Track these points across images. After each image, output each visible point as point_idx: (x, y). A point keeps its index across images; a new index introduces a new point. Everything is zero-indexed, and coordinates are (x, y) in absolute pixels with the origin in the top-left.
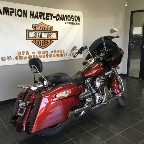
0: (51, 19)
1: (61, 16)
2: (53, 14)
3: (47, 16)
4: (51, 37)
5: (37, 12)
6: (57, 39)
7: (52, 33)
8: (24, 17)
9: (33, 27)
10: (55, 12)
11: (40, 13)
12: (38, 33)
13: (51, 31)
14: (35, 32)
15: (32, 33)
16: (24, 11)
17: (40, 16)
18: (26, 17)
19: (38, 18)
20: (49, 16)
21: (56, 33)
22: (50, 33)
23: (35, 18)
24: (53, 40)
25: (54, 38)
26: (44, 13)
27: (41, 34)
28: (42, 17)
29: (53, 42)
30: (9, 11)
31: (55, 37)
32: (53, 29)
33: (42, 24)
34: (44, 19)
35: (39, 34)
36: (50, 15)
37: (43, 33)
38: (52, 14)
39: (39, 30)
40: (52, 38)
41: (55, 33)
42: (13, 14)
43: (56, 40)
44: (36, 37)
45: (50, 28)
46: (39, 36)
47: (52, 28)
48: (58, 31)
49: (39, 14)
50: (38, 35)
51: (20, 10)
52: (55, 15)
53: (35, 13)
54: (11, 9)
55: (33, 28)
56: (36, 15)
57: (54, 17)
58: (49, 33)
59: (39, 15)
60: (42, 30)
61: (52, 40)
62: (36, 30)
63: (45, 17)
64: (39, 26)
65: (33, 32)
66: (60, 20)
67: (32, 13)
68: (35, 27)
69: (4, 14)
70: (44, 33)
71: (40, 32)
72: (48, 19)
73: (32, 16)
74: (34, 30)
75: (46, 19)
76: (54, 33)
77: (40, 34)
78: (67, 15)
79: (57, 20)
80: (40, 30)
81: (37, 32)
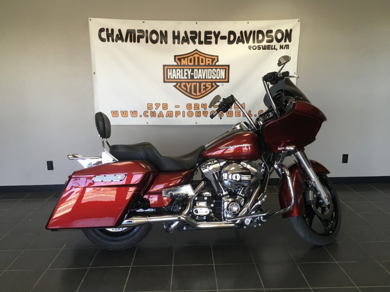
0: (216, 43)
1: (238, 35)
2: (219, 32)
3: (206, 38)
4: (214, 78)
5: (186, 33)
6: (227, 80)
7: (216, 69)
8: (161, 43)
9: (177, 60)
10: (224, 27)
11: (192, 32)
12: (185, 70)
13: (212, 66)
14: (180, 69)
15: (174, 70)
16: (161, 32)
17: (193, 39)
18: (166, 43)
19: (189, 43)
20: (211, 38)
21: (226, 69)
22: (212, 69)
23: (182, 44)
24: (218, 84)
25: (220, 79)
26: (200, 32)
27: (193, 72)
28: (197, 40)
29: (218, 86)
30: (137, 34)
31: (224, 78)
32: (218, 61)
33: (196, 53)
34: (200, 43)
35: (187, 72)
36: (213, 35)
37: (195, 70)
38: (217, 33)
39: (188, 65)
40: (216, 79)
41: (223, 69)
42: (143, 40)
43: (224, 83)
44: (182, 78)
45: (211, 60)
46: (187, 76)
47: (216, 60)
48: (228, 66)
49: (189, 35)
50: (185, 74)
51: (154, 32)
52: (225, 33)
53: (182, 35)
54: (139, 31)
55: (175, 61)
56: (183, 37)
57: (223, 38)
58: (208, 69)
59: (191, 37)
60: (194, 65)
61: (215, 82)
62: (181, 65)
63: (203, 39)
64: (187, 57)
65: (176, 69)
66: (237, 43)
67: (176, 34)
68: (180, 60)
69: (126, 41)
70: (198, 69)
71: (189, 69)
72: (210, 43)
73: (176, 40)
74: (178, 65)
75: (205, 44)
76: (220, 69)
77: (189, 73)
78: (254, 31)
79: (230, 42)
80: (189, 64)
81: (183, 69)
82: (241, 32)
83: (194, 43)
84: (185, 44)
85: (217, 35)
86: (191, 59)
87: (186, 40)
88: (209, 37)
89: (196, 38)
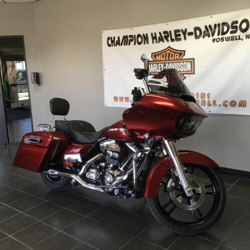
0: (185, 38)
1: (203, 29)
2: (186, 30)
3: (176, 36)
4: (182, 70)
5: (160, 33)
6: (192, 72)
7: (183, 62)
8: (144, 44)
9: (153, 57)
10: (189, 24)
11: (165, 32)
12: (159, 65)
13: (179, 60)
14: (156, 64)
15: (152, 65)
16: (143, 35)
18: (148, 43)
19: (163, 42)
20: (180, 35)
21: (191, 62)
22: (180, 62)
23: (159, 42)
24: (185, 75)
25: (187, 71)
26: (170, 31)
27: (165, 66)
28: (169, 39)
29: (185, 78)
30: (129, 39)
31: (190, 70)
32: (184, 55)
33: (169, 50)
34: (172, 40)
35: (160, 66)
36: (181, 33)
37: (167, 64)
38: (184, 30)
39: (161, 61)
40: (183, 71)
41: (189, 62)
42: (132, 43)
43: (191, 75)
44: (158, 71)
45: (178, 55)
46: (161, 69)
47: (183, 55)
48: (193, 59)
49: (163, 35)
50: (160, 68)
51: (139, 36)
52: (191, 29)
54: (131, 36)
55: (152, 57)
56: (159, 37)
57: (190, 34)
58: (176, 62)
59: (165, 36)
60: (165, 60)
61: (183, 74)
62: (156, 61)
63: (173, 37)
64: (161, 54)
65: (153, 64)
66: (203, 37)
67: (154, 36)
68: (155, 56)
69: (122, 45)
70: (169, 63)
71: (162, 63)
72: (180, 39)
73: (155, 40)
74: (154, 61)
75: (176, 41)
76: (186, 62)
77: (162, 66)
79: (197, 37)
80: (162, 59)
81: (158, 64)
82: (206, 27)
83: (168, 41)
84: (161, 42)
85: (184, 32)
86: (163, 55)
87: (161, 39)
88: (178, 35)
89: (168, 36)
